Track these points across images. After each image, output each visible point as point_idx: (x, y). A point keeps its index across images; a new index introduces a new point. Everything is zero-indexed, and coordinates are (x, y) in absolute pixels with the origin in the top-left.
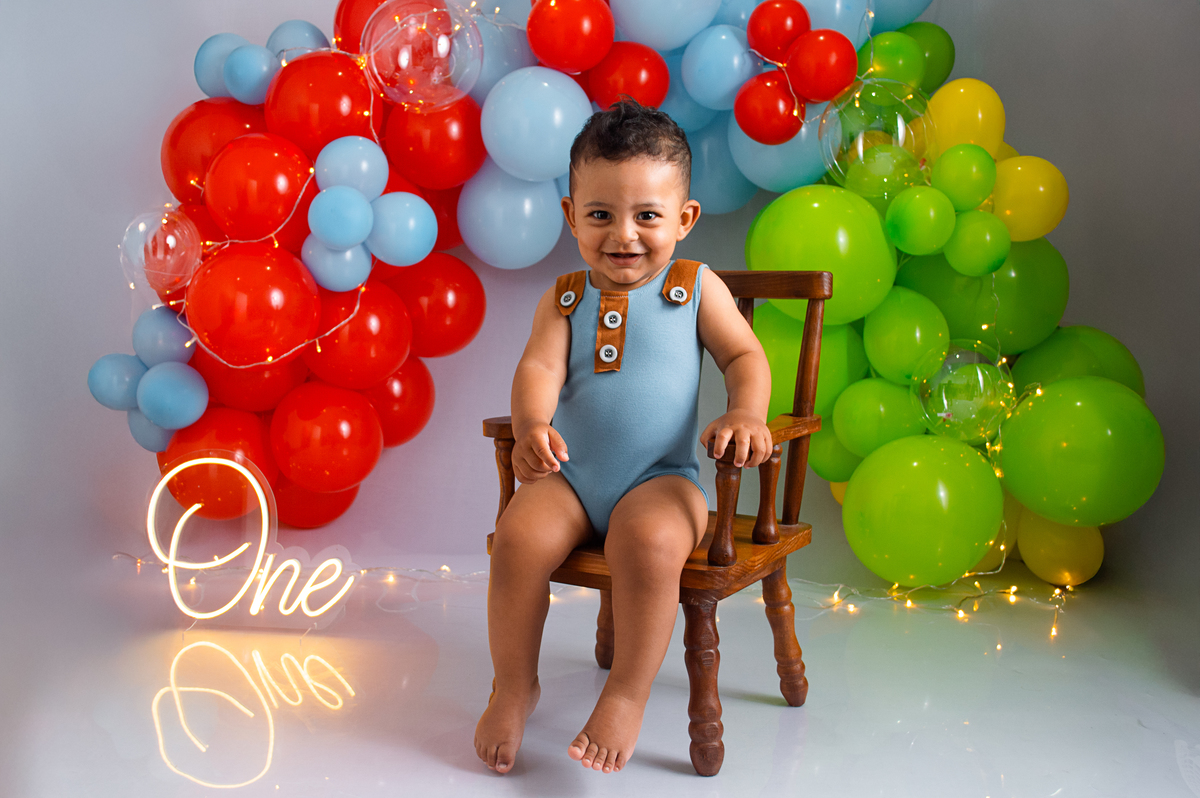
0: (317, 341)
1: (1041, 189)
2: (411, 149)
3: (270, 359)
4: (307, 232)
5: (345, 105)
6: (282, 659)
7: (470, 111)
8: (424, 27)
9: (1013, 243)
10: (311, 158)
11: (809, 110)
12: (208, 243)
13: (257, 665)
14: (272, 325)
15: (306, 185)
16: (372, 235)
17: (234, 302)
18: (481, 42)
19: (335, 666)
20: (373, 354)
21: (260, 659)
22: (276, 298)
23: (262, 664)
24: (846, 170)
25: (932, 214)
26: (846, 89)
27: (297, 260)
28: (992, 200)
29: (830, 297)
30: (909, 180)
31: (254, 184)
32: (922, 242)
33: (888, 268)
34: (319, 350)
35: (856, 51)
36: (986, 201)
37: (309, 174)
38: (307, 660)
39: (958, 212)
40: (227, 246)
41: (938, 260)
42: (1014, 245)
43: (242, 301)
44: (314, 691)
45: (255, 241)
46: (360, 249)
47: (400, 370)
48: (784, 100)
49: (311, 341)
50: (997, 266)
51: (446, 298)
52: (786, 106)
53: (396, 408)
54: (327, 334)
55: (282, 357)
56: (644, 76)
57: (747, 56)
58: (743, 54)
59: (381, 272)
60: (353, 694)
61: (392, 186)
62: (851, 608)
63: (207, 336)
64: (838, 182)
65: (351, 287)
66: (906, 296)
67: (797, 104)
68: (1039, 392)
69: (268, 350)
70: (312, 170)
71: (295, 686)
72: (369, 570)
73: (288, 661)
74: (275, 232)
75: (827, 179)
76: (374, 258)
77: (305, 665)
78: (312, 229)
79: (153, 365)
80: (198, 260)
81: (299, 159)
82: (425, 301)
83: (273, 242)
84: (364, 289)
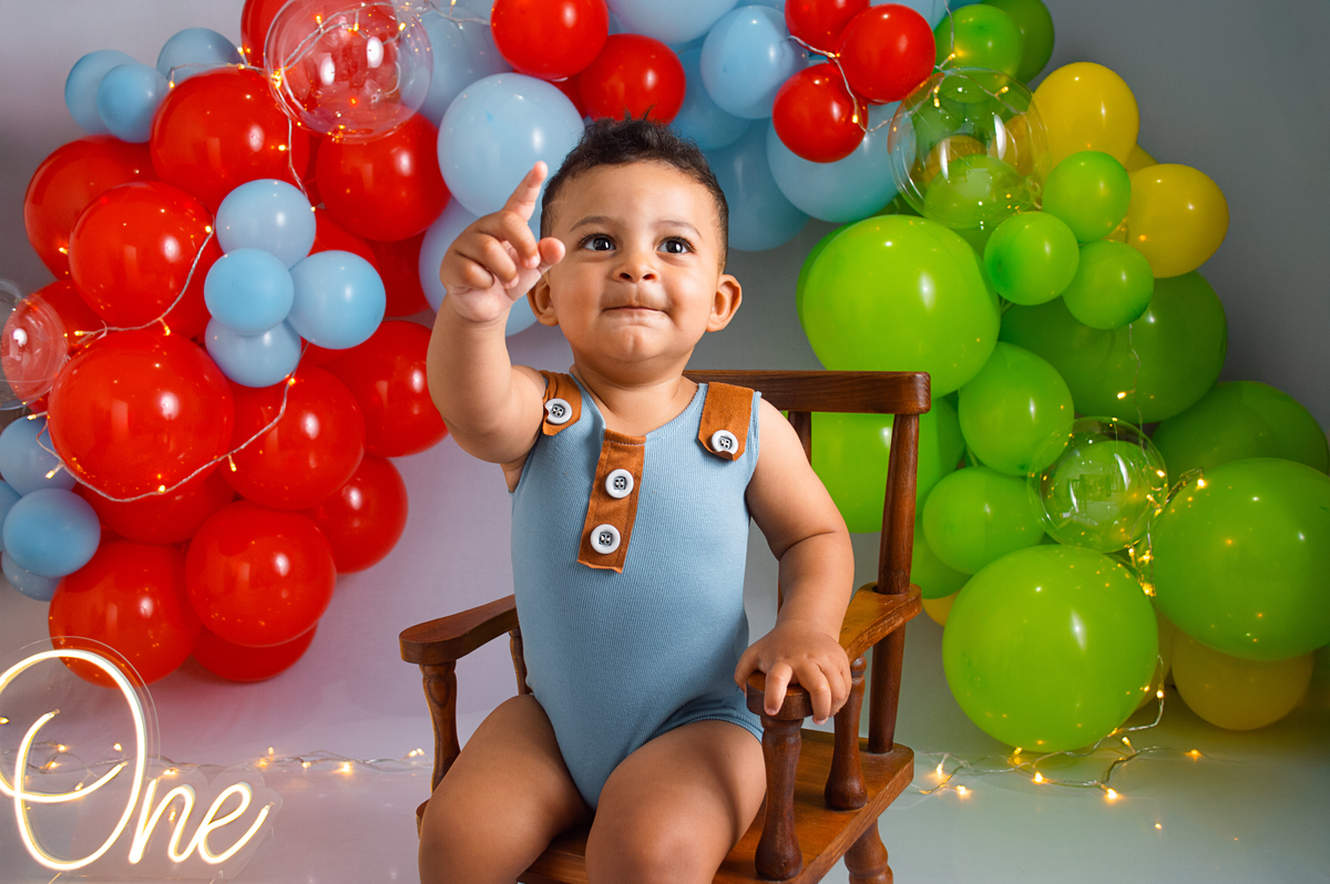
0: (230, 457)
1: (1191, 207)
2: (348, 191)
3: (162, 489)
5: (255, 138)
7: (423, 134)
8: (356, 28)
9: (1157, 281)
10: (209, 214)
11: (872, 115)
12: (77, 333)
14: (166, 440)
15: (202, 249)
16: (296, 308)
17: (109, 414)
18: (429, 45)
20: (312, 463)
22: (168, 404)
24: (924, 192)
25: (1048, 249)
26: (921, 85)
27: (199, 351)
28: (1126, 226)
29: (927, 410)
30: (1013, 202)
31: (131, 252)
32: (1035, 286)
33: (989, 322)
34: (234, 469)
35: (932, 28)
36: (1118, 228)
37: (207, 234)
39: (1082, 244)
40: (104, 335)
41: (1055, 309)
42: (1158, 282)
43: (121, 411)
45: (139, 327)
46: (281, 329)
47: (356, 475)
48: (839, 102)
49: (222, 457)
50: (1137, 315)
51: (411, 380)
52: (842, 109)
53: (356, 524)
54: (243, 447)
55: (180, 483)
56: (651, 78)
57: (786, 46)
58: (781, 43)
59: (315, 359)
61: (323, 243)
62: (962, 791)
63: (79, 461)
64: (918, 210)
65: (276, 379)
66: (1016, 357)
67: (856, 107)
68: (1201, 483)
69: (159, 476)
70: (208, 229)
72: (313, 762)
74: (164, 314)
75: (899, 205)
78: (211, 311)
79: (26, 494)
80: (66, 357)
81: (193, 216)
82: (383, 386)
83: (163, 328)
84: (292, 381)
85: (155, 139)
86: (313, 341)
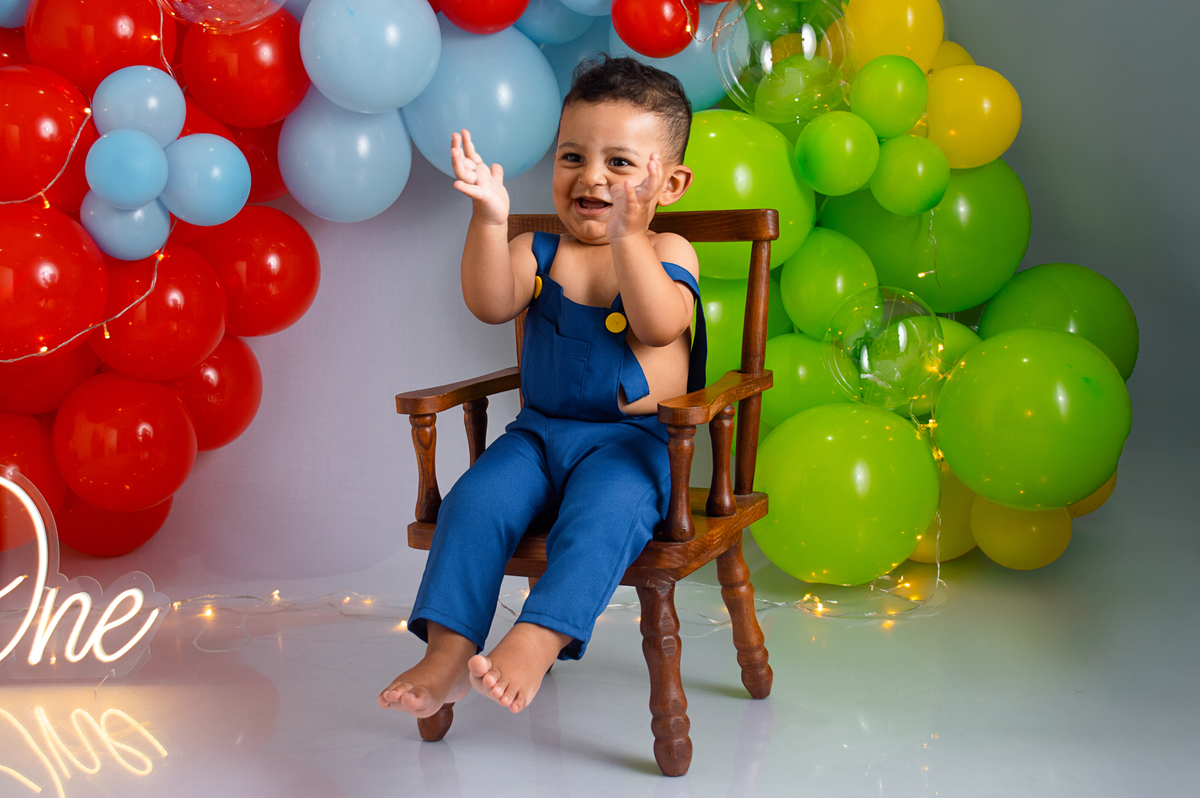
0: (105, 326)
2: (215, 79)
3: (44, 350)
4: (86, 188)
5: (124, 27)
6: (73, 716)
7: (287, 29)
9: (951, 170)
10: (87, 95)
13: (42, 724)
15: (81, 129)
16: (167, 189)
19: (139, 720)
21: (45, 716)
22: (46, 272)
23: (47, 722)
24: (751, 94)
27: (75, 223)
28: (926, 121)
30: (822, 101)
34: (107, 336)
36: (919, 122)
37: (86, 115)
38: (104, 715)
39: (881, 141)
41: (863, 197)
42: (954, 172)
44: (115, 754)
45: (21, 201)
46: (154, 205)
47: (214, 353)
48: (672, 7)
49: (98, 325)
50: (933, 204)
51: (268, 262)
52: (675, 14)
53: (214, 399)
54: (118, 316)
55: (59, 346)
59: (182, 233)
60: (165, 753)
61: (192, 126)
65: (147, 254)
66: (829, 241)
69: (41, 338)
70: (88, 111)
71: (90, 748)
72: (183, 602)
73: (80, 718)
74: (45, 190)
75: (725, 103)
76: (173, 218)
77: (103, 721)
78: (91, 186)
81: (70, 97)
82: (242, 267)
83: (43, 202)
84: (162, 256)
85: (31, 25)
86: (182, 217)
